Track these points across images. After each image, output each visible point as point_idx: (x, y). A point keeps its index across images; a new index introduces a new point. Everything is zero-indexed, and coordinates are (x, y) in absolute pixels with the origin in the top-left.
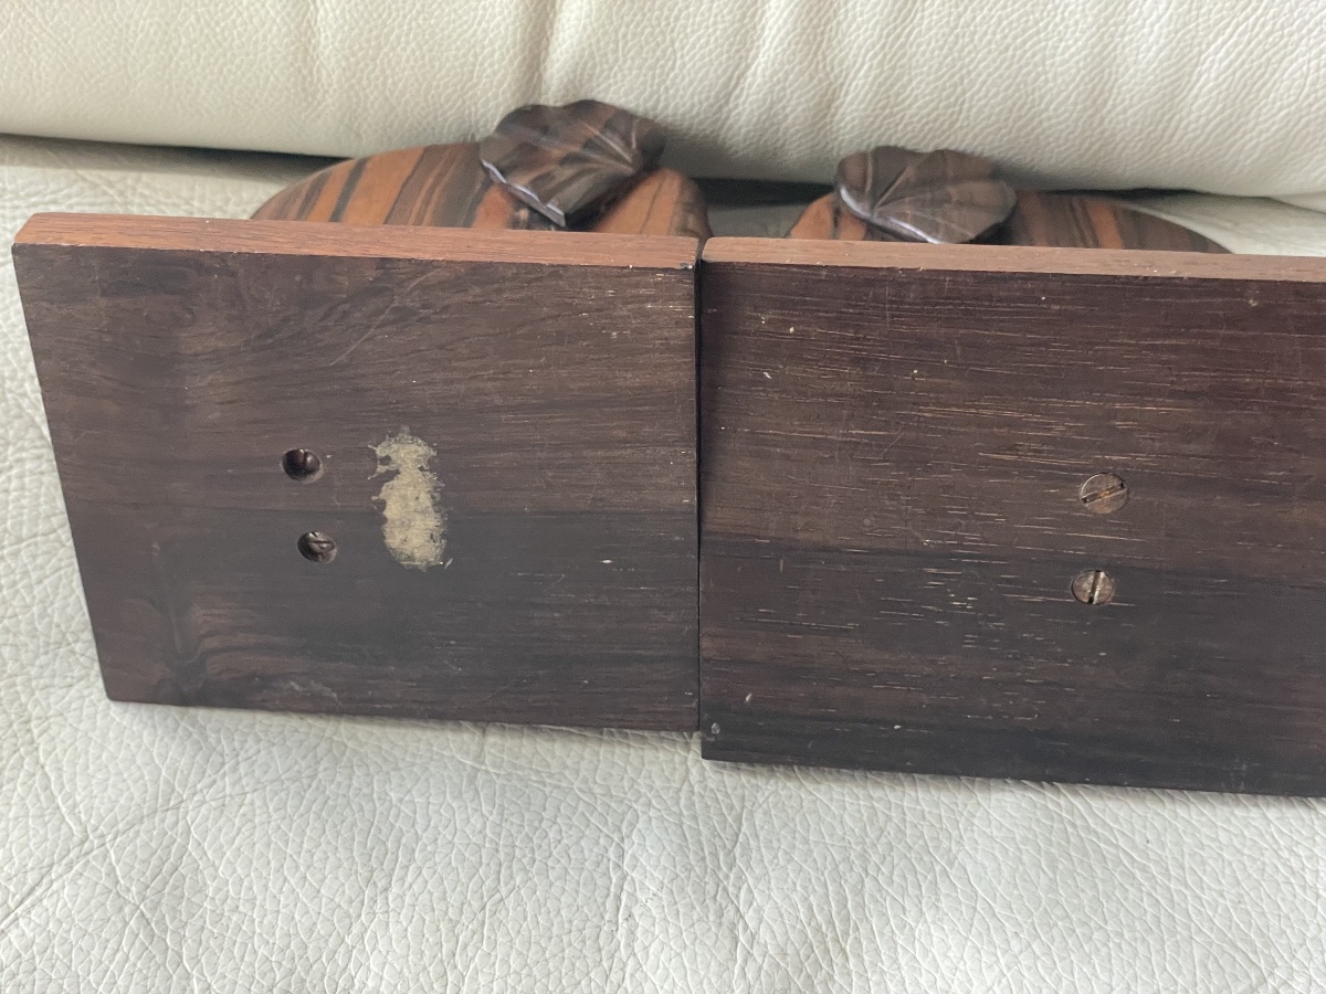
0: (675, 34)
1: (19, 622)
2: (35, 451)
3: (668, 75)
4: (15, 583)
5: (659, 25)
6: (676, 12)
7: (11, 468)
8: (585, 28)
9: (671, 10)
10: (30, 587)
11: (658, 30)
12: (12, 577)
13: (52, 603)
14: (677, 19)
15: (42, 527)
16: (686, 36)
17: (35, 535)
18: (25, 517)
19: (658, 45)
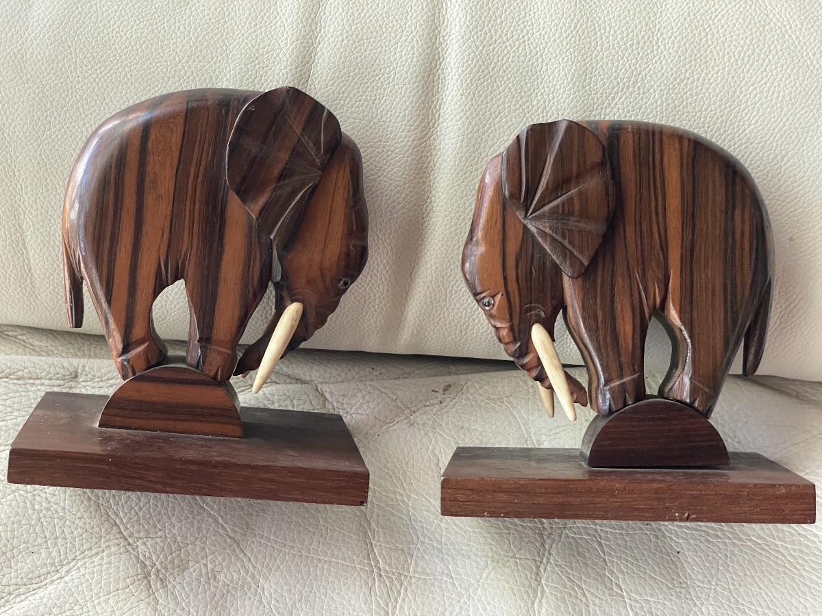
2: (116, 541)
7: (103, 551)
15: (121, 585)
17: (118, 590)
18: (112, 579)
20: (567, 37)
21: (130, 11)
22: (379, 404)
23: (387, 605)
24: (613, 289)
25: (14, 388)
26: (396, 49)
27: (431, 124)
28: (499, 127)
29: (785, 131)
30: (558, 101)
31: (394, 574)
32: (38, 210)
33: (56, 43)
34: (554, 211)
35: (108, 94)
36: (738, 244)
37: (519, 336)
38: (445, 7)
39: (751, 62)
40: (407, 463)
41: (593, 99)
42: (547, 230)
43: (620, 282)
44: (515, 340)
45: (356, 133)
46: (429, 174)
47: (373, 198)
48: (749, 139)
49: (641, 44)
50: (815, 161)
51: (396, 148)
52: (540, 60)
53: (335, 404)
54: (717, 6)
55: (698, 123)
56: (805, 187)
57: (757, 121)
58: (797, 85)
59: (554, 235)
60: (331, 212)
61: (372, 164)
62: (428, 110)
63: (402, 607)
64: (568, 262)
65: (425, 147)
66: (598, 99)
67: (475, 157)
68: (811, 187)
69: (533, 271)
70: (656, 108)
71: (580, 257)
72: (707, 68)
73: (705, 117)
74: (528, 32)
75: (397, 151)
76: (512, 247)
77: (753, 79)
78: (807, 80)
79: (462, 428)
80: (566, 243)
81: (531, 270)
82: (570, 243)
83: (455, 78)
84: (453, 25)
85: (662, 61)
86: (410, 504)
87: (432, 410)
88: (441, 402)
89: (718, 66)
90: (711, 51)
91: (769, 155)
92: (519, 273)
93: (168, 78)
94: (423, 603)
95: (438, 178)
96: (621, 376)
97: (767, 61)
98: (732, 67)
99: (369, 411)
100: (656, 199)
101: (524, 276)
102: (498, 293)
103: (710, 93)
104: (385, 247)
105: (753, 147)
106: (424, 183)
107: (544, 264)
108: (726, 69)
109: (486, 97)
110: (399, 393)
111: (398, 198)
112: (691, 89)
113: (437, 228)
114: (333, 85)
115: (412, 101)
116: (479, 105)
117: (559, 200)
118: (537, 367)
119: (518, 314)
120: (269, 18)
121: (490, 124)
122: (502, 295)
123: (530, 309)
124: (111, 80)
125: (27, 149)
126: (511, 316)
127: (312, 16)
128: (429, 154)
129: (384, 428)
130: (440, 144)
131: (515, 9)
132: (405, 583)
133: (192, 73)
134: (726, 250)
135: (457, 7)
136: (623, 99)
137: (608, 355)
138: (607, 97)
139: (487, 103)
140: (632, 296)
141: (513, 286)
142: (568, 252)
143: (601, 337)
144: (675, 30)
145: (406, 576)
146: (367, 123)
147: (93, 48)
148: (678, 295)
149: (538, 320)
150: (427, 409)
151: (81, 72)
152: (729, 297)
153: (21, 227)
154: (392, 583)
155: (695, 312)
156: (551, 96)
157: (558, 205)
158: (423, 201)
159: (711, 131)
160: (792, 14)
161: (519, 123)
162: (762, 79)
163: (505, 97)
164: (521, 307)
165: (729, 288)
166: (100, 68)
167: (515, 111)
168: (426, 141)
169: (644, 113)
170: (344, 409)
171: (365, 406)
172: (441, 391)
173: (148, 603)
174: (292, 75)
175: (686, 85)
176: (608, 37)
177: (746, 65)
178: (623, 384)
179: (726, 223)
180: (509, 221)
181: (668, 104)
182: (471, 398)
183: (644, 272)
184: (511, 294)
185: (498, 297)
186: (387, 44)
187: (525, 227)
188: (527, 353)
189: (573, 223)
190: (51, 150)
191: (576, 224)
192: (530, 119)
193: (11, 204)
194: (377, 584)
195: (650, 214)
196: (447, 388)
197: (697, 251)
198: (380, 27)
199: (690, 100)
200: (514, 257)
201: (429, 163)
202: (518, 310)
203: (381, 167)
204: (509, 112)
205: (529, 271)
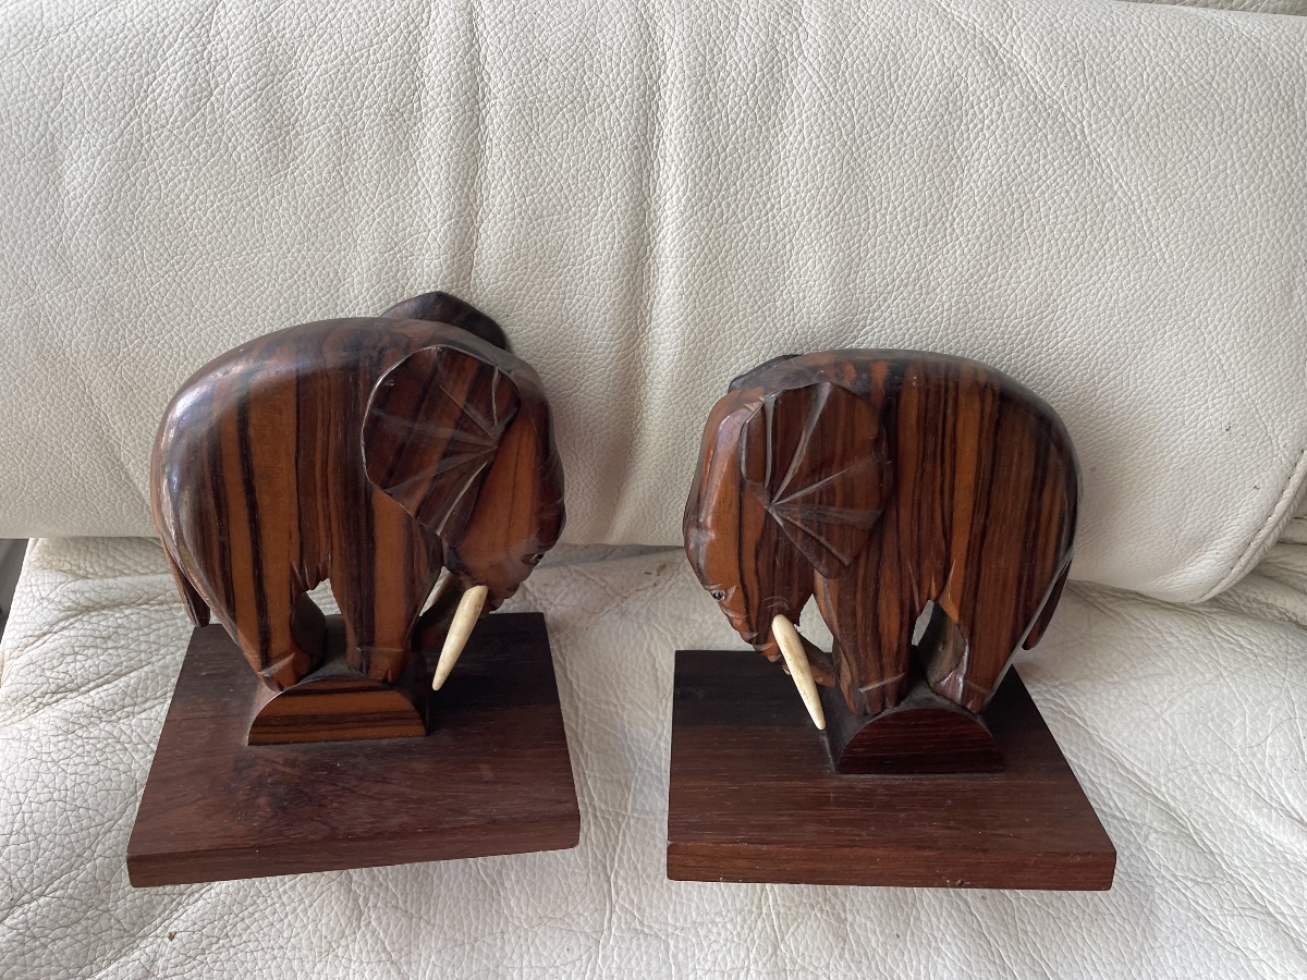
1: (301, 939)
4: (295, 909)
10: (305, 911)
12: (293, 905)
13: (320, 920)
20: (828, 215)
21: (206, 179)
22: (585, 593)
23: (605, 857)
24: (877, 582)
25: (157, 616)
26: (589, 230)
27: (640, 329)
28: (730, 334)
29: (1111, 346)
30: (810, 302)
31: (610, 814)
32: (135, 440)
33: (108, 230)
34: (808, 500)
35: (197, 298)
36: (1043, 528)
37: (757, 627)
38: (656, 169)
39: (1078, 254)
40: (620, 665)
41: (858, 299)
42: (798, 523)
43: (888, 576)
45: (542, 340)
46: (639, 388)
47: (568, 416)
48: (1060, 355)
49: (930, 226)
50: (1143, 383)
51: (595, 360)
52: (788, 247)
53: (536, 594)
54: (1041, 172)
55: (995, 334)
56: (1124, 413)
57: (1075, 333)
58: (1138, 287)
59: (807, 529)
60: (514, 487)
61: (564, 377)
62: (636, 313)
63: (620, 859)
64: (824, 562)
65: (633, 358)
66: (864, 300)
67: (698, 370)
68: (1131, 413)
69: (778, 562)
70: (942, 313)
71: (840, 556)
72: (1017, 261)
73: (1006, 326)
74: (773, 206)
75: (596, 363)
76: (751, 536)
77: (1079, 277)
78: (1152, 280)
79: (680, 618)
80: (822, 540)
81: (775, 561)
82: (827, 540)
83: (671, 271)
84: (668, 196)
85: (956, 251)
86: (626, 718)
87: (645, 595)
88: (655, 585)
89: (1032, 259)
90: (1026, 238)
91: (1083, 375)
92: (760, 563)
93: (276, 274)
94: (643, 853)
95: (650, 393)
96: (882, 678)
97: (1101, 253)
98: (1052, 260)
99: (575, 602)
100: (943, 474)
101: (765, 567)
102: (732, 586)
103: (1016, 296)
104: (586, 467)
105: (1065, 365)
106: (633, 398)
107: (792, 553)
108: (1044, 263)
109: (714, 297)
110: (608, 579)
111: (600, 417)
112: (992, 290)
113: (649, 447)
114: (505, 279)
115: (614, 302)
116: (704, 308)
117: (815, 486)
119: (756, 607)
120: (406, 185)
121: (719, 330)
122: (737, 587)
123: (772, 601)
124: (197, 279)
125: (100, 371)
126: (748, 609)
127: (469, 182)
128: (639, 365)
129: (593, 619)
130: (652, 353)
131: (755, 172)
132: (623, 826)
133: (309, 265)
134: (1026, 536)
135: (673, 169)
136: (898, 301)
137: (866, 656)
138: (876, 297)
139: (715, 305)
140: (901, 591)
141: (750, 578)
142: (824, 550)
143: (860, 637)
144: (979, 206)
145: (624, 817)
146: (555, 328)
147: (162, 234)
148: (959, 587)
149: (781, 612)
150: (640, 593)
151: (153, 269)
152: (1023, 591)
153: (118, 460)
154: (609, 827)
155: (979, 607)
156: (801, 295)
157: (814, 493)
158: (631, 418)
159: (1013, 343)
160: (1145, 185)
161: (757, 329)
162: (1091, 277)
163: (739, 297)
164: (760, 598)
165: (1025, 579)
166: (178, 263)
167: (752, 314)
168: (633, 350)
169: (925, 319)
170: (547, 600)
171: (571, 596)
172: (655, 572)
173: (341, 883)
174: (448, 267)
175: (985, 284)
176: (884, 216)
177: (1071, 257)
178: (883, 686)
179: (1031, 502)
180: (747, 503)
181: (959, 309)
182: (689, 578)
183: (919, 565)
184: (749, 587)
185: (732, 591)
186: (576, 222)
187: (768, 516)
189: (833, 512)
190: (134, 372)
191: (836, 515)
192: (771, 324)
193: (98, 436)
194: (592, 828)
195: (933, 492)
196: (663, 567)
197: (989, 537)
198: (566, 197)
199: (988, 303)
200: (753, 547)
201: (638, 376)
202: (756, 602)
203: (576, 381)
204: (744, 316)
205: (771, 561)
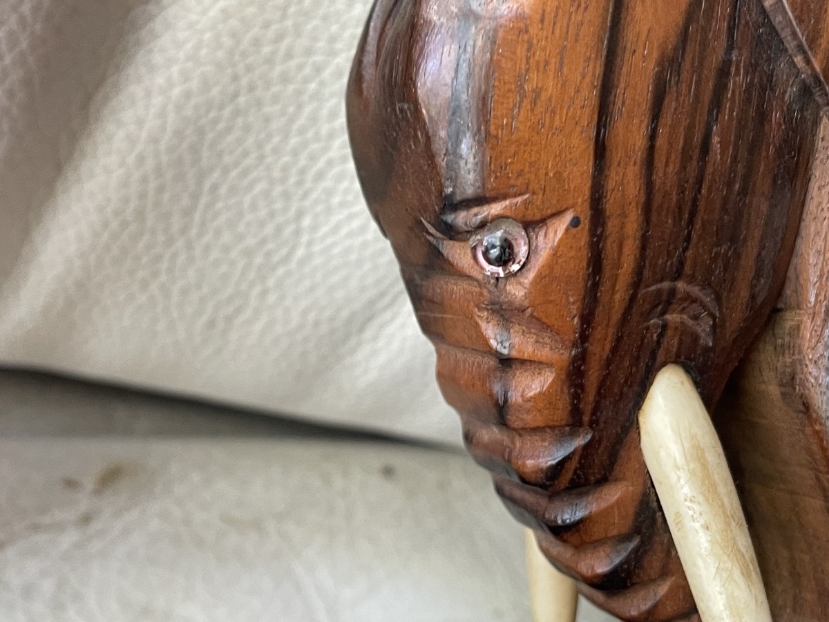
0: (307, 203)
3: (274, 268)
5: (283, 180)
6: (321, 163)
8: (141, 160)
9: (313, 158)
11: (279, 189)
14: (320, 176)
16: (329, 210)
19: (272, 214)
37: (596, 409)
44: (575, 423)
69: (716, 139)
88: (87, 519)
92: (661, 142)
101: (676, 157)
102: (559, 213)
118: (624, 538)
119: (616, 316)
122: (575, 223)
123: (667, 301)
126: (587, 319)
172: (89, 485)
184: (612, 225)
185: (556, 234)
188: (604, 480)
196: (112, 476)
200: (651, 67)
202: (620, 296)
205: (697, 138)
